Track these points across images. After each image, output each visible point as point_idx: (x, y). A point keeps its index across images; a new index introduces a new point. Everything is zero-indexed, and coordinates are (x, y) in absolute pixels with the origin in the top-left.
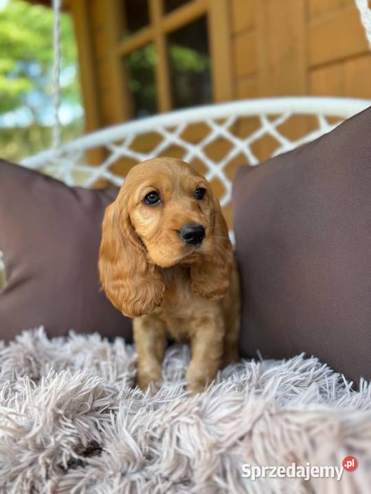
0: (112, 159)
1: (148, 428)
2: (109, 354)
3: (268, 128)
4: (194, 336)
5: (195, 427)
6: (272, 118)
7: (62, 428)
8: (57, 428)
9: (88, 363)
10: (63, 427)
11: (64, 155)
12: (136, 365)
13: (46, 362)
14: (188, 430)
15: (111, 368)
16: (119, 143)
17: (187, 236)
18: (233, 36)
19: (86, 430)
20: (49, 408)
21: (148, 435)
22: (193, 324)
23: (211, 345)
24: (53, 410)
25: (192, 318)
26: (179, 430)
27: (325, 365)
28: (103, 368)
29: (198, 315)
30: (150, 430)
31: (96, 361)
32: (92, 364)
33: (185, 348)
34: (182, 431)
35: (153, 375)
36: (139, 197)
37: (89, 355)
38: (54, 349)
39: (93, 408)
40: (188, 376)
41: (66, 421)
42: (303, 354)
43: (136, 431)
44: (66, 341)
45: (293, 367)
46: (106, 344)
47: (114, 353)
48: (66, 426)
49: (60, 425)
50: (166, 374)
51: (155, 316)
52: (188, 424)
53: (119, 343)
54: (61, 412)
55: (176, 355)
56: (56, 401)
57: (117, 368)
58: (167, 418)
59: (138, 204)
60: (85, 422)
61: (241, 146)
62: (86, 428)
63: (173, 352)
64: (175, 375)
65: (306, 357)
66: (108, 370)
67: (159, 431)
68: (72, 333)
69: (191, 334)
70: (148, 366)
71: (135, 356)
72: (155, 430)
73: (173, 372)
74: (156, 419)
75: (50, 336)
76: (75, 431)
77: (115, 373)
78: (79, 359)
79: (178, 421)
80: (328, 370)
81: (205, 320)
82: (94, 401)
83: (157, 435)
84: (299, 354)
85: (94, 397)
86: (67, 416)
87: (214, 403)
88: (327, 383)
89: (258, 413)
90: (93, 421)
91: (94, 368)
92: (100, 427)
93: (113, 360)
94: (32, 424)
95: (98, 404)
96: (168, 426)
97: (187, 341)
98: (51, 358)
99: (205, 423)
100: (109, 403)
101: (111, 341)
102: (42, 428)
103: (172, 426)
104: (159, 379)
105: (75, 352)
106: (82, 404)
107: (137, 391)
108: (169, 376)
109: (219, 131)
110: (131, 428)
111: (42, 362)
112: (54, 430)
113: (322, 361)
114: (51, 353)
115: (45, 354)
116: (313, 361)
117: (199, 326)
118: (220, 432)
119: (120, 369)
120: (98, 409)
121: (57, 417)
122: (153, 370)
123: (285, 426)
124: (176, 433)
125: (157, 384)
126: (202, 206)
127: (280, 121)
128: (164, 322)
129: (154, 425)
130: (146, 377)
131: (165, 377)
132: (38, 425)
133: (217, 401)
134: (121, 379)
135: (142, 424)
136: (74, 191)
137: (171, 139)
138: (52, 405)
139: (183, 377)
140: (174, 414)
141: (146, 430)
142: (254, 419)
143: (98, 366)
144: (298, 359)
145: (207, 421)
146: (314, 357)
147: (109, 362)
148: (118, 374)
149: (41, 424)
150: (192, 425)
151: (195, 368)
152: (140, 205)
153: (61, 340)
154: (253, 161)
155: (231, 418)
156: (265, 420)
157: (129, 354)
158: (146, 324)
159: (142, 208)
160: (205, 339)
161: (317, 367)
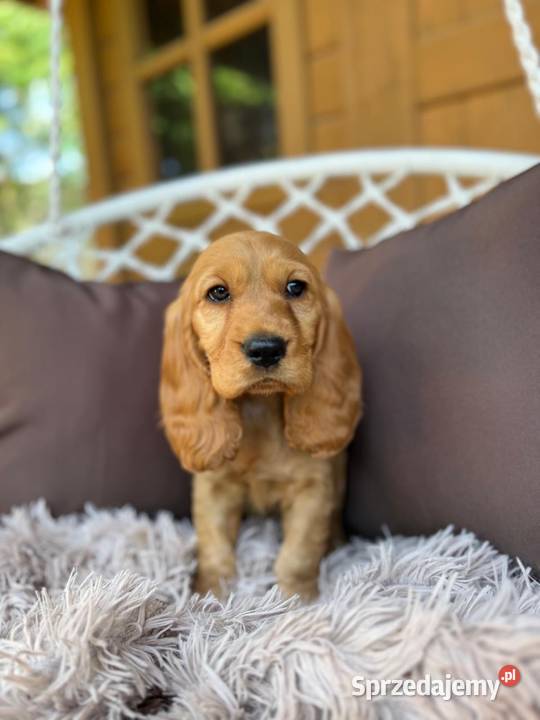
0: (138, 240)
1: (244, 663)
2: (151, 537)
3: (373, 194)
4: (290, 507)
5: (327, 659)
6: (378, 178)
7: (104, 670)
8: (98, 671)
9: (118, 554)
10: (106, 668)
11: (66, 233)
12: (196, 554)
13: (53, 556)
14: (314, 662)
15: (156, 562)
16: (150, 214)
17: (253, 354)
18: (308, 56)
19: (143, 671)
20: (83, 639)
21: (245, 674)
22: (291, 488)
23: (315, 521)
24: (89, 642)
25: (290, 481)
26: (299, 664)
27: (486, 544)
28: (144, 561)
29: (301, 476)
30: (248, 665)
31: (132, 551)
32: (126, 556)
33: (270, 526)
34: (304, 665)
35: (224, 570)
36: (200, 292)
37: (121, 541)
38: (64, 534)
39: (146, 632)
40: (279, 567)
41: (109, 658)
42: (450, 528)
43: (227, 665)
44: (80, 521)
45: (440, 549)
46: (144, 523)
47: (158, 537)
48: (110, 666)
49: (100, 665)
50: (243, 565)
51: (233, 476)
52: (312, 654)
53: (165, 520)
54: (102, 643)
55: (255, 536)
56: (93, 627)
57: (166, 560)
58: (275, 645)
59: (199, 302)
60: (138, 657)
61: (334, 220)
62: (142, 667)
63: (250, 532)
64: (256, 567)
65: (456, 532)
66: (151, 564)
67: (262, 666)
68: (89, 508)
69: (284, 504)
70: (215, 554)
71: (193, 540)
72: (255, 663)
73: (253, 563)
74: (257, 648)
75: (56, 512)
76: (128, 674)
77: (164, 569)
78: (103, 549)
79: (294, 650)
80: (491, 552)
81: (310, 484)
82: (146, 619)
83: (259, 672)
84: (444, 527)
85: (146, 614)
86: (110, 649)
87: (351, 619)
88: (494, 569)
89: (429, 633)
90: (149, 653)
91: (129, 562)
92: (162, 663)
93: (159, 548)
94: (56, 666)
95: (153, 623)
96: (278, 657)
97: (276, 514)
98: (61, 548)
99: (345, 653)
100: (172, 621)
101: (152, 517)
102: (74, 675)
103: (285, 657)
104: (233, 575)
105: (98, 538)
106: (128, 625)
107: (210, 599)
108: (247, 569)
109: (299, 198)
110: (215, 662)
111: (45, 555)
112: (94, 674)
113: (481, 538)
114: (60, 541)
115: (51, 543)
116: (467, 539)
117: (298, 491)
118: (370, 667)
119: (171, 561)
120: (151, 632)
121: (95, 651)
122: (225, 563)
123: (480, 653)
124: (293, 668)
125: (230, 582)
126: (295, 310)
127: (390, 184)
128: (246, 486)
129: (254, 657)
130: (212, 572)
131: (241, 572)
132: (68, 668)
133: (354, 615)
134: (172, 578)
135: (234, 656)
136: (86, 287)
137: (228, 209)
138: (87, 634)
139: (269, 569)
140: (286, 637)
141: (241, 666)
142: (424, 644)
143: (135, 558)
144: (444, 538)
145: (347, 648)
146: (468, 532)
147: (152, 552)
148: (169, 568)
149: (73, 668)
150: (321, 656)
151: (291, 555)
152: (202, 303)
153: (72, 519)
154: (352, 242)
155: (387, 643)
156: (443, 645)
157: (183, 536)
158: (217, 489)
159: (204, 306)
160: (307, 511)
161: (476, 548)
